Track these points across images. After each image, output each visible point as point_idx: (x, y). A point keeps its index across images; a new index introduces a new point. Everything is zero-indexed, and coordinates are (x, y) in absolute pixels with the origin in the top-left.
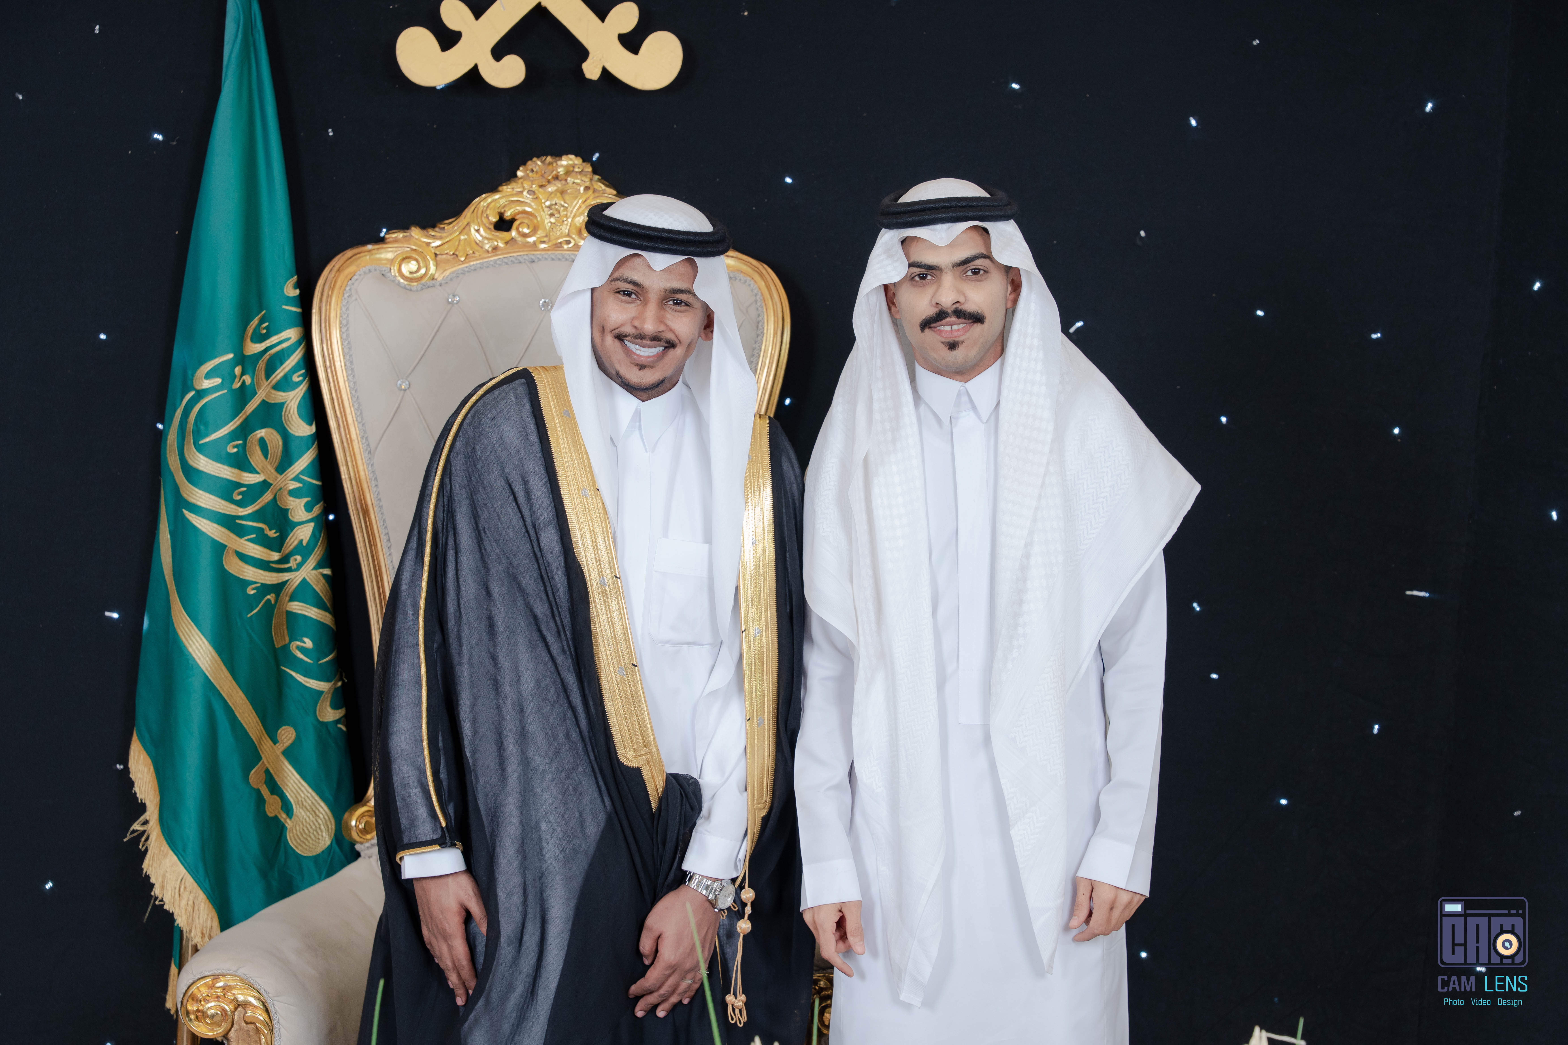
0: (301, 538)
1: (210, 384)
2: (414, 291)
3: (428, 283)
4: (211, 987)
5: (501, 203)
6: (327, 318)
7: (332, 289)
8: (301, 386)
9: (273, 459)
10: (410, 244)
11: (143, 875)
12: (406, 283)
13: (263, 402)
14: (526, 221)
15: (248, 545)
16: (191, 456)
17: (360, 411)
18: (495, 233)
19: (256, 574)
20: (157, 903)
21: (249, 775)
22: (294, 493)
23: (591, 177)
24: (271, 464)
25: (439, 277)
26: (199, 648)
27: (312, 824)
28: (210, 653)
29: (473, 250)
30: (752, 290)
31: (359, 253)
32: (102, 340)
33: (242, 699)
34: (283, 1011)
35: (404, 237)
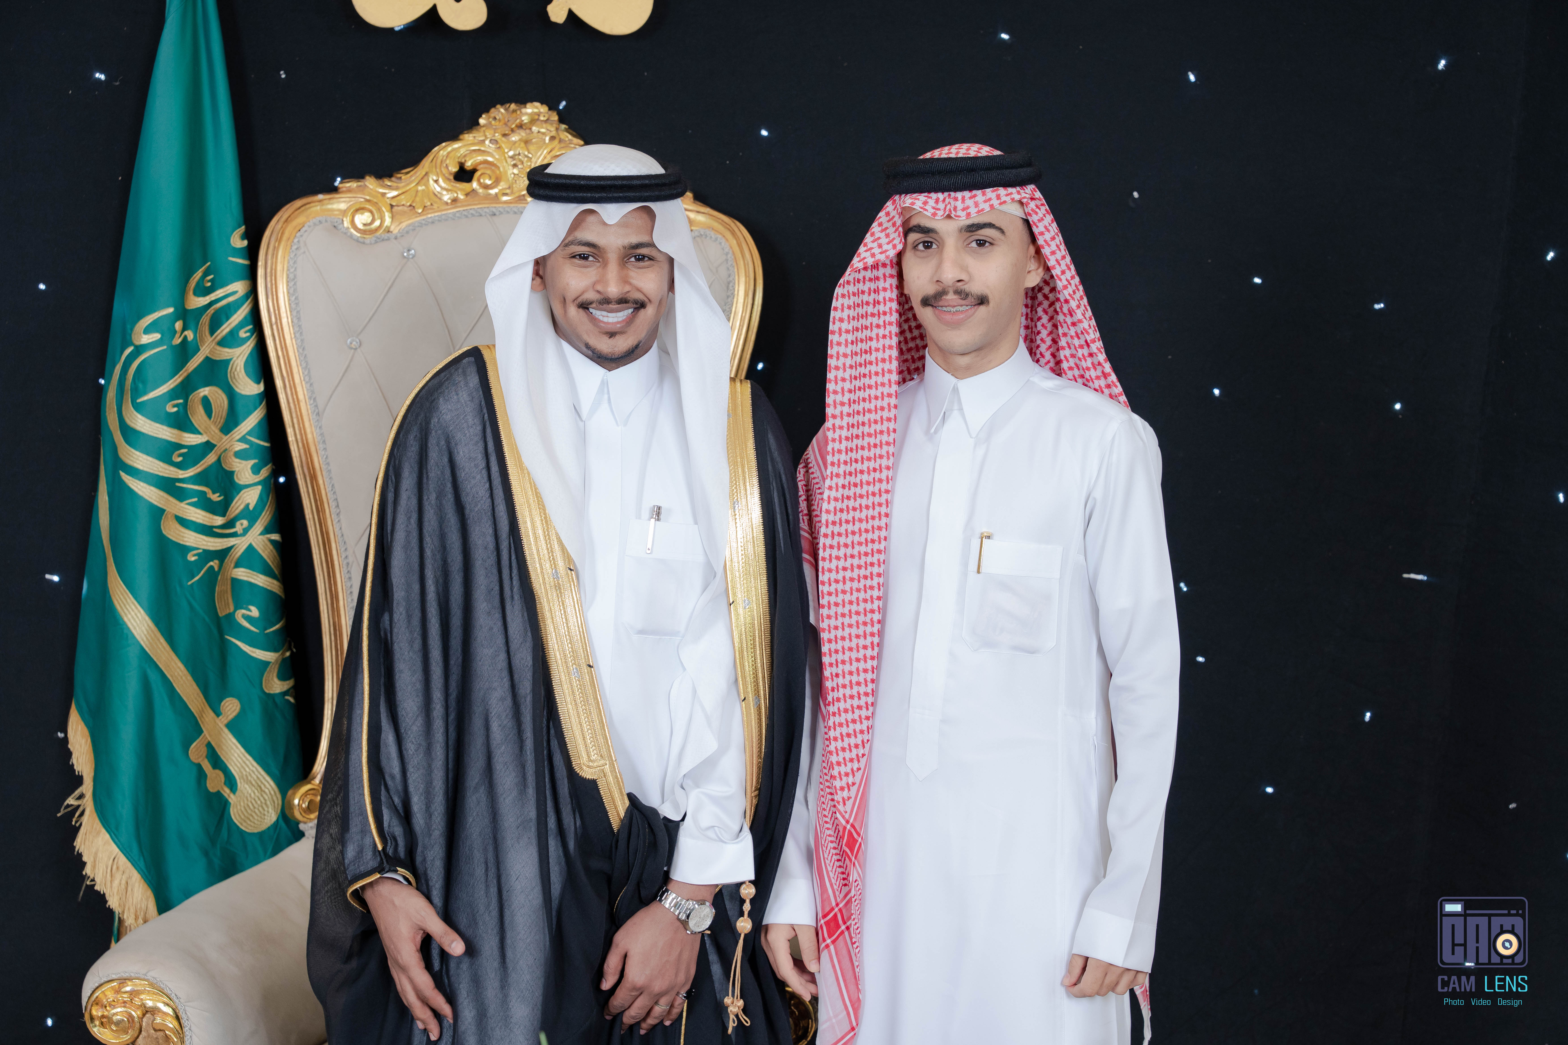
0: (247, 502)
1: (149, 339)
2: (367, 244)
3: (383, 236)
4: (117, 992)
5: (462, 152)
6: (273, 271)
7: (279, 240)
8: (249, 343)
9: (217, 419)
10: (364, 194)
11: (76, 853)
12: (359, 235)
13: (207, 358)
14: (488, 172)
15: (188, 509)
16: (129, 415)
17: (307, 371)
18: (454, 184)
19: (197, 539)
20: (88, 883)
21: (188, 750)
22: (239, 455)
23: (557, 126)
24: (215, 424)
25: (395, 229)
26: (135, 617)
27: (257, 799)
28: (146, 622)
29: (432, 202)
30: (723, 249)
31: (309, 203)
32: (42, 290)
33: (181, 670)
34: (195, 1017)
35: (358, 186)
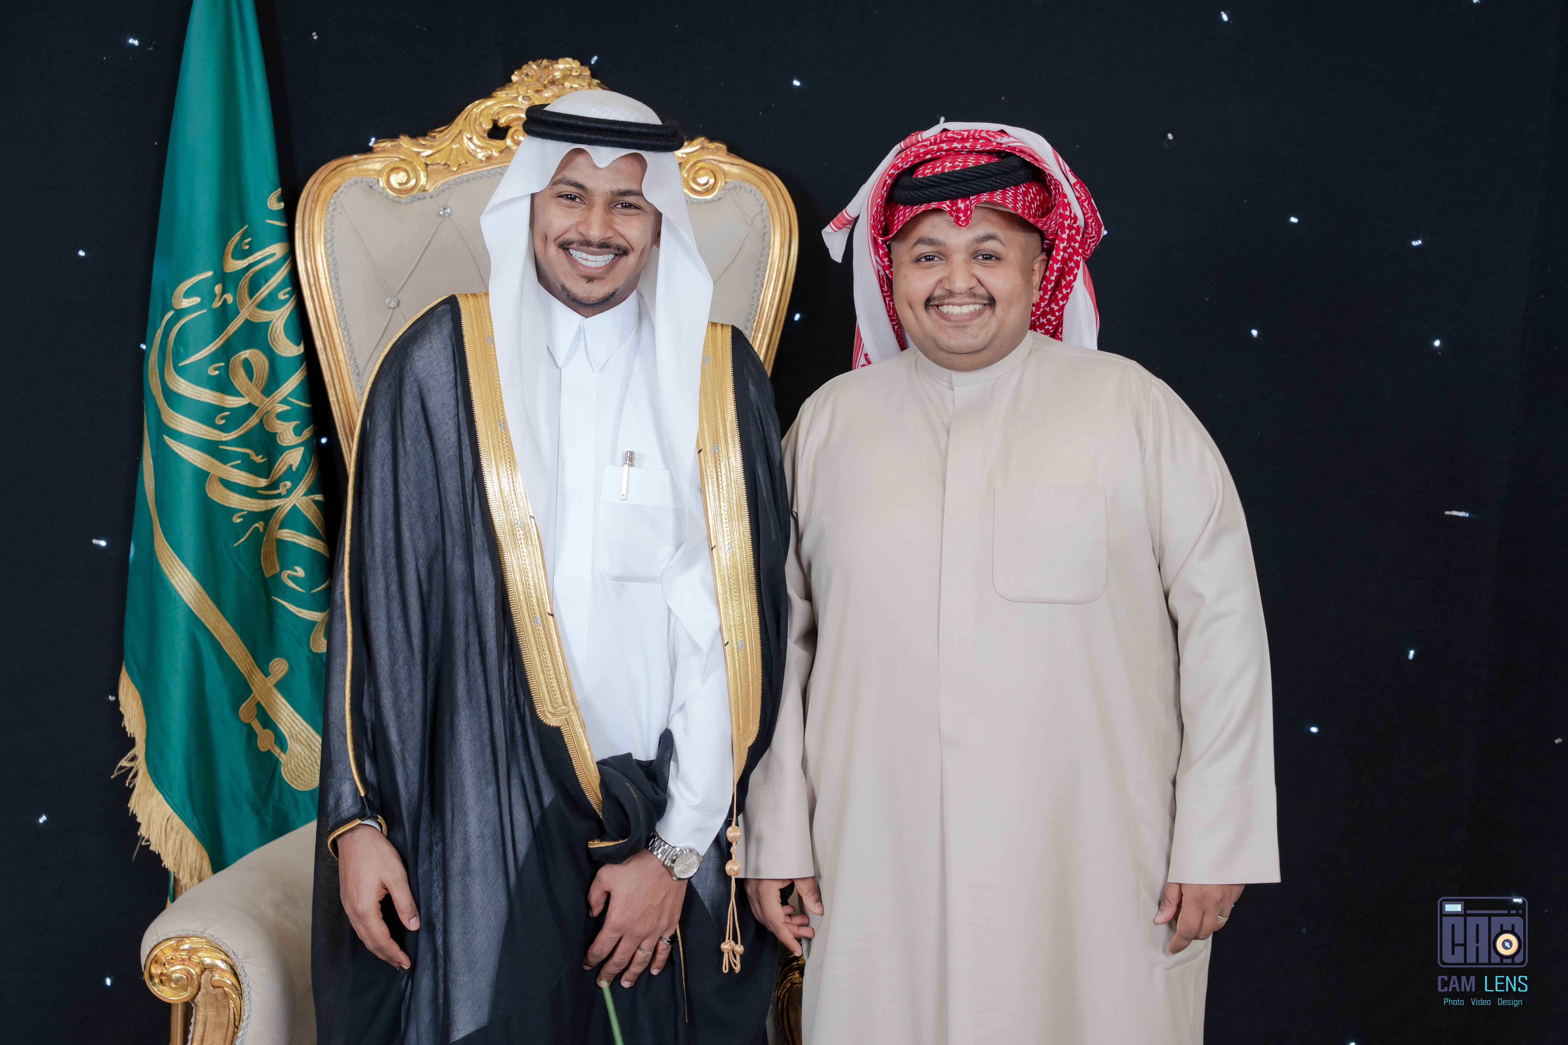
0: (290, 463)
1: (189, 303)
2: (403, 204)
3: (419, 195)
4: (175, 949)
5: (495, 110)
6: (311, 233)
7: (316, 202)
8: (288, 305)
9: (259, 381)
10: (399, 154)
11: (130, 814)
12: (395, 195)
13: (247, 321)
15: (233, 472)
16: (171, 379)
17: (347, 331)
18: (488, 142)
19: (242, 502)
20: (143, 843)
21: (238, 710)
22: (282, 416)
23: (590, 81)
24: (256, 386)
25: (430, 188)
26: (182, 579)
27: (307, 758)
28: (194, 585)
29: (466, 160)
30: (758, 201)
31: (345, 164)
32: (81, 257)
33: (229, 631)
34: (252, 973)
35: (392, 146)
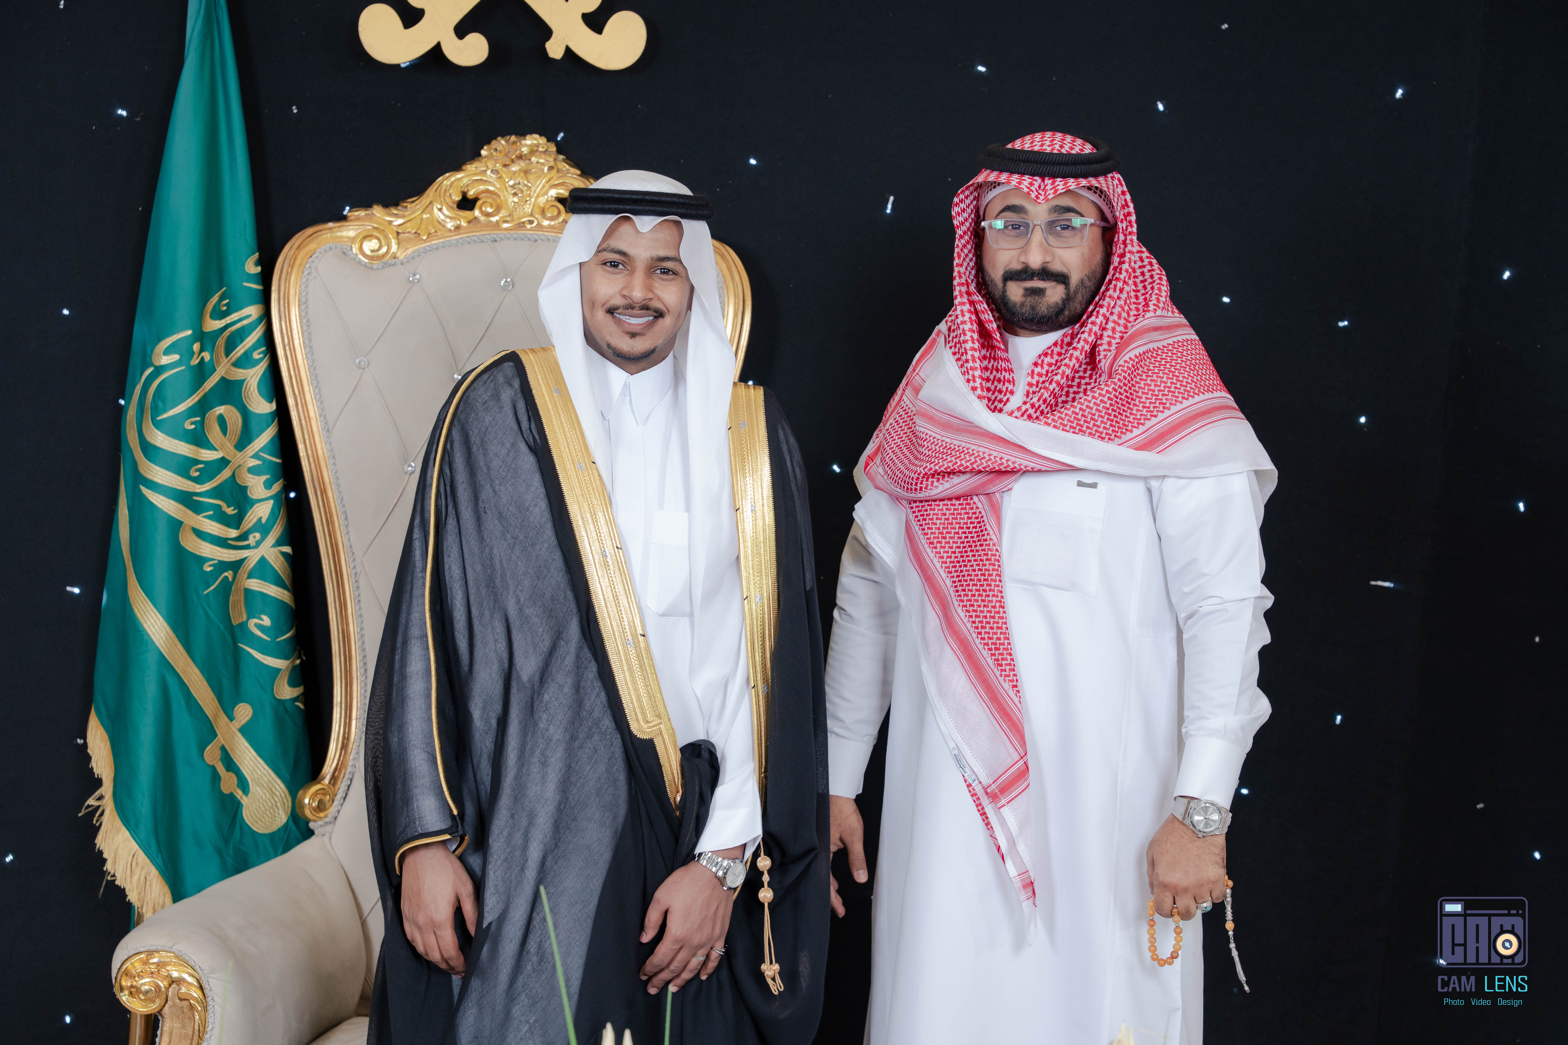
0: (259, 516)
1: (168, 360)
2: (375, 270)
3: (390, 261)
4: (145, 963)
5: (464, 182)
6: (286, 295)
7: (292, 266)
8: (262, 364)
9: (232, 437)
10: (372, 222)
11: (96, 850)
12: (367, 261)
13: (223, 379)
14: (490, 200)
15: (205, 522)
16: (148, 433)
17: (318, 390)
18: (457, 213)
19: (213, 551)
20: (109, 878)
21: (203, 752)
22: (253, 471)
23: (556, 156)
24: (230, 441)
25: (401, 256)
26: (154, 624)
27: (268, 801)
28: (165, 629)
29: (436, 229)
31: (320, 231)
32: (65, 315)
33: (197, 675)
34: (217, 987)
35: (366, 215)
